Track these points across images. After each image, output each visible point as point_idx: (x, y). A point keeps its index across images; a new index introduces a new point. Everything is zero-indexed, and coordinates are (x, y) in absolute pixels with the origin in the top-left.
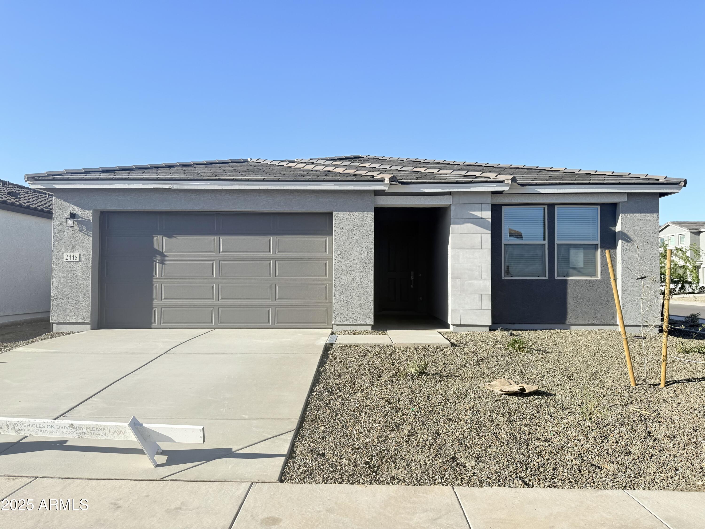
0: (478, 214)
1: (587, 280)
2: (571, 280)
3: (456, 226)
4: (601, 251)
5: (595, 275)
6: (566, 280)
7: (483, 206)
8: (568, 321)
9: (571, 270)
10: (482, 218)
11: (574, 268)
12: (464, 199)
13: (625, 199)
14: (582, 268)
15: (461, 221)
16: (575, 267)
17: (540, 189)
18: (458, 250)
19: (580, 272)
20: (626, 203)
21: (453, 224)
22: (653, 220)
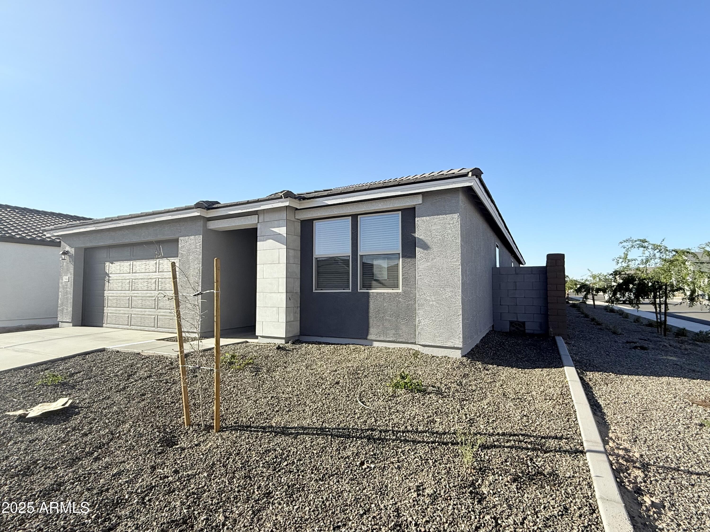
0: (276, 230)
1: (388, 293)
2: (373, 293)
3: (261, 243)
4: (402, 261)
5: (398, 287)
6: (368, 293)
7: (281, 222)
8: (369, 337)
9: (374, 282)
10: (280, 234)
11: (376, 280)
12: (267, 217)
13: (419, 200)
14: (385, 280)
15: (266, 238)
16: (378, 279)
17: (326, 200)
18: (262, 265)
19: (383, 285)
20: (421, 205)
21: (260, 241)
22: (452, 222)
